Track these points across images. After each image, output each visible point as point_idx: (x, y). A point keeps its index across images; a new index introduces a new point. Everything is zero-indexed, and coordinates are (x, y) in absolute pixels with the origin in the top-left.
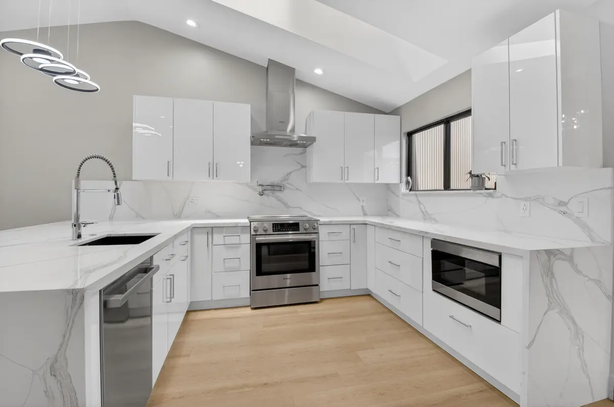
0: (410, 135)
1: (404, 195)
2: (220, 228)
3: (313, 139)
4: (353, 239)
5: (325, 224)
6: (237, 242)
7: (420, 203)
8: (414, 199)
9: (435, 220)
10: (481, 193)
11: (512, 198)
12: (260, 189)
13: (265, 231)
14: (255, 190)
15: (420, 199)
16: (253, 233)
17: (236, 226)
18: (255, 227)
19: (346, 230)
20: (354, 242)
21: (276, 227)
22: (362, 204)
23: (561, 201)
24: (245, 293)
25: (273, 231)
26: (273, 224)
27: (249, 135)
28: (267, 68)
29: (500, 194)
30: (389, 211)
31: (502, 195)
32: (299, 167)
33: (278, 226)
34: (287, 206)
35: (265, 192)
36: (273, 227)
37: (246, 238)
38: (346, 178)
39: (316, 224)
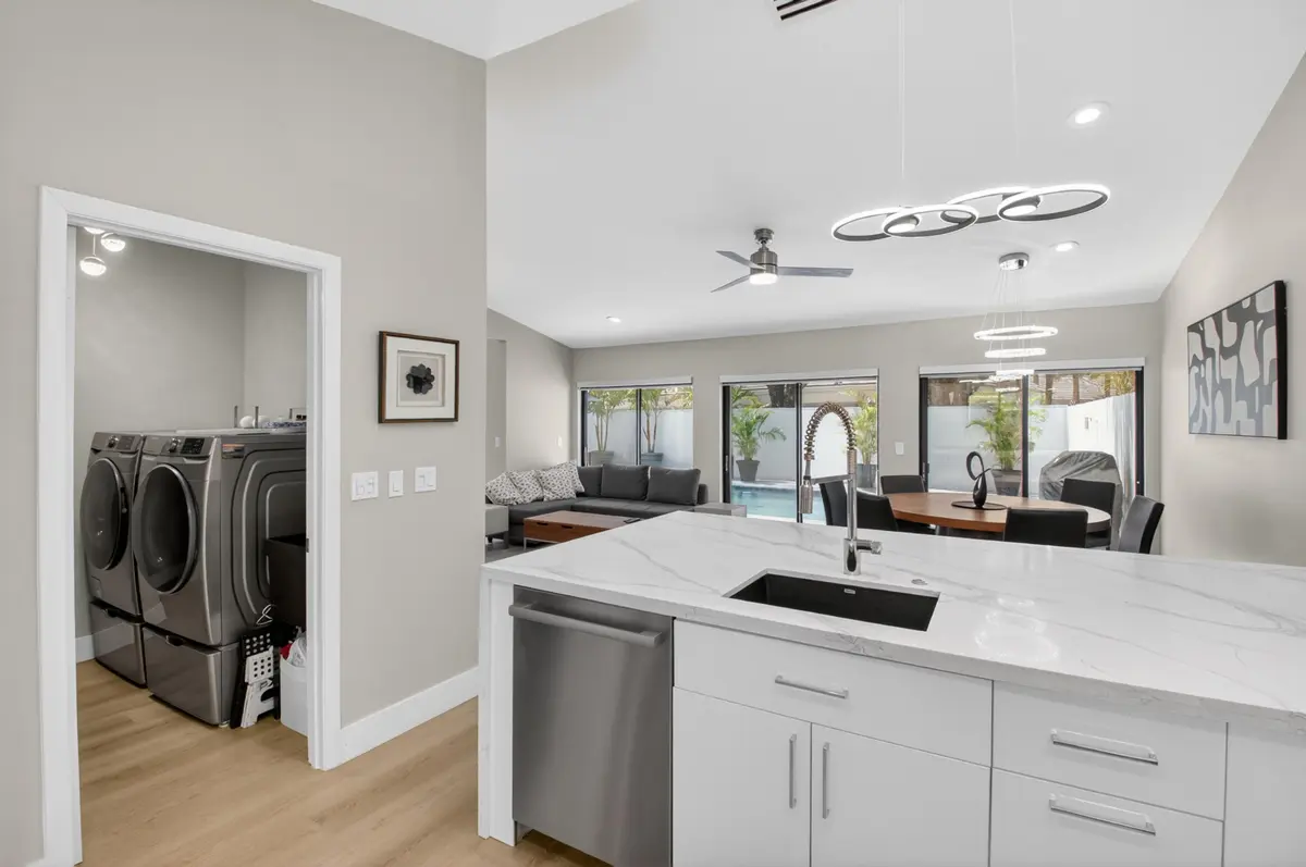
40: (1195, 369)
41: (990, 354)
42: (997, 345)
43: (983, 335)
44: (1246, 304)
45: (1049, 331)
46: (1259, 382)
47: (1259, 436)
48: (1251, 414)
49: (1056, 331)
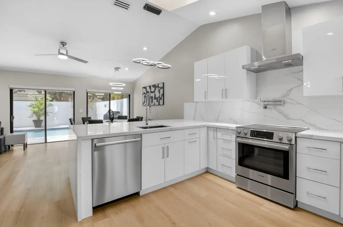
2: (220, 129)
6: (230, 139)
12: (263, 104)
13: (245, 135)
14: (259, 105)
16: (237, 135)
21: (253, 133)
26: (251, 131)
34: (287, 117)
35: (268, 106)
40: (144, 95)
41: (113, 88)
42: (114, 87)
43: (111, 84)
44: (157, 85)
45: (124, 85)
46: (159, 97)
47: (159, 104)
48: (157, 101)
49: (125, 85)
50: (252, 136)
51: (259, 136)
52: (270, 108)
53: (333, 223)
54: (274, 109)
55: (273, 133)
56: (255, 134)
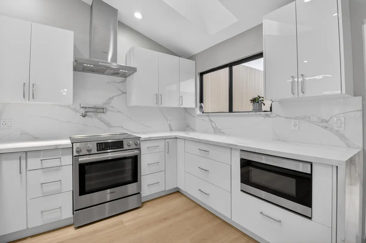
0: (202, 74)
1: (198, 115)
2: (36, 152)
3: (134, 70)
4: (168, 150)
5: (146, 140)
6: (59, 164)
7: (212, 121)
8: (207, 119)
9: (224, 133)
10: (260, 114)
11: (284, 117)
12: (83, 111)
13: (89, 151)
14: (77, 111)
15: (212, 118)
16: (75, 154)
17: (56, 149)
18: (77, 148)
19: (161, 144)
20: (168, 153)
21: (100, 147)
22: (169, 123)
23: (323, 120)
24: (67, 213)
25: (98, 150)
26: (97, 144)
27: (71, 60)
28: (92, 7)
29: (275, 115)
30: (187, 127)
31: (277, 115)
32: (120, 93)
33: (102, 145)
34: (108, 125)
35: (88, 114)
36: (97, 147)
37: (68, 160)
38: (160, 103)
39: (138, 141)
50: (100, 150)
51: (108, 148)
52: (90, 116)
53: (165, 197)
54: (96, 117)
55: (122, 141)
56: (102, 147)
